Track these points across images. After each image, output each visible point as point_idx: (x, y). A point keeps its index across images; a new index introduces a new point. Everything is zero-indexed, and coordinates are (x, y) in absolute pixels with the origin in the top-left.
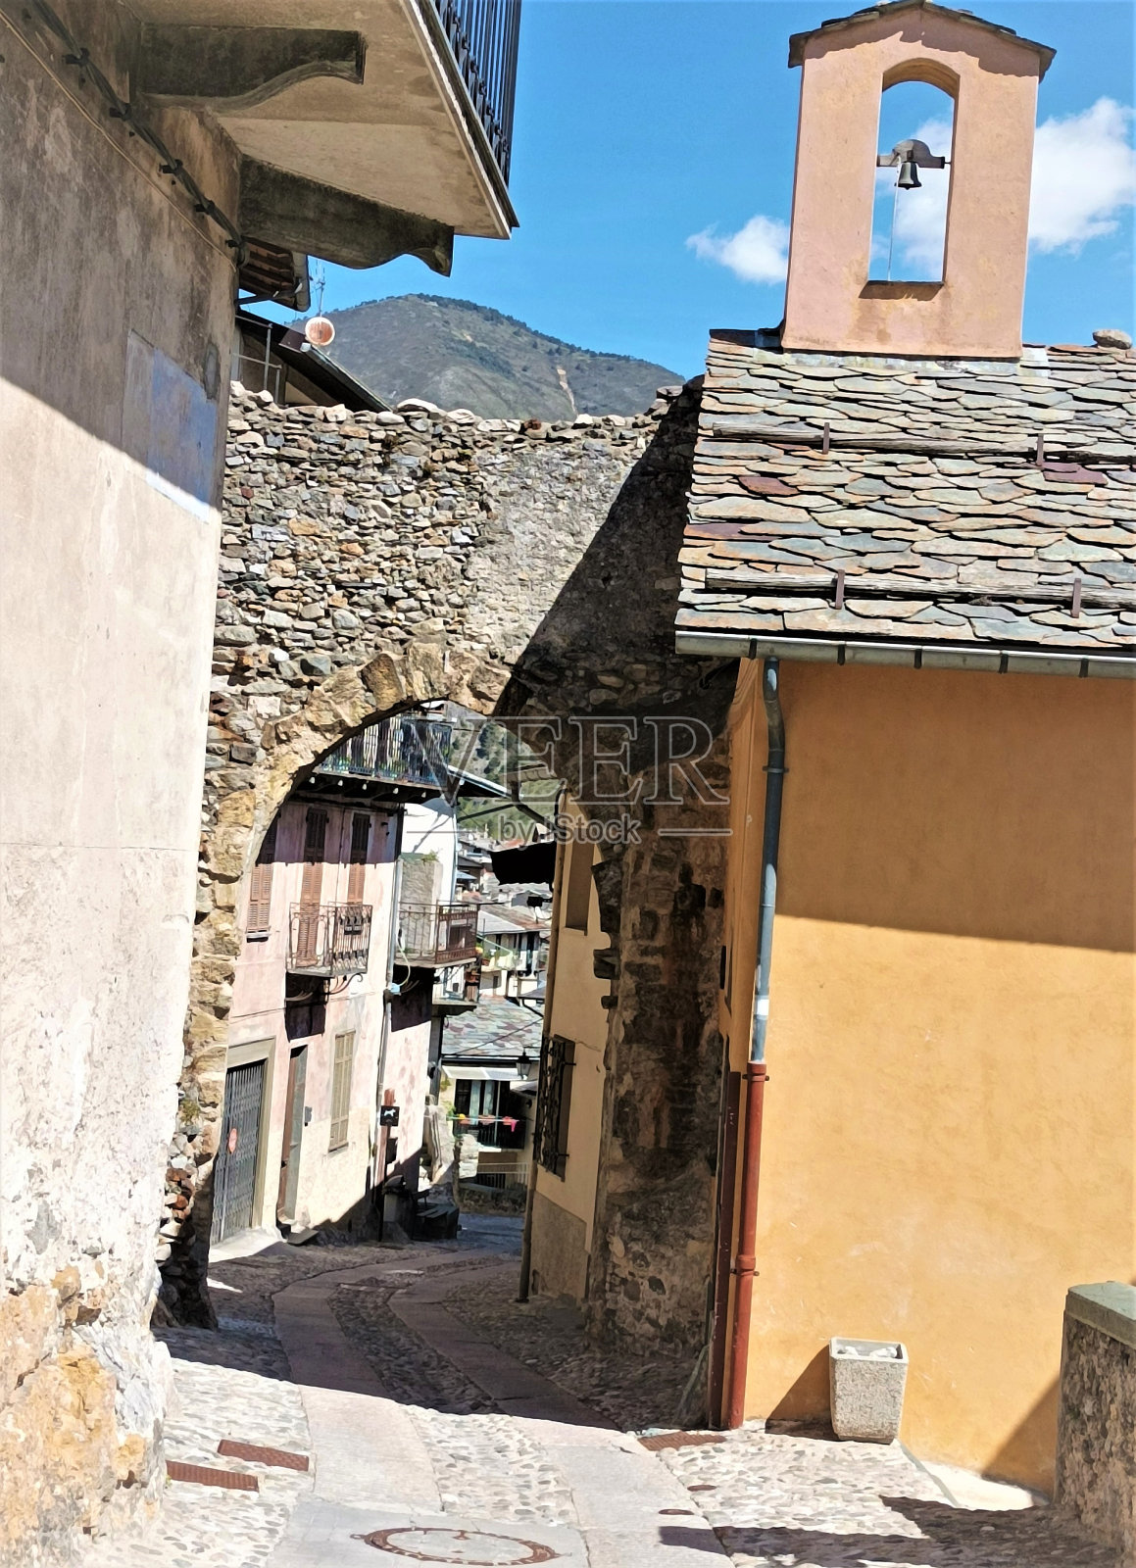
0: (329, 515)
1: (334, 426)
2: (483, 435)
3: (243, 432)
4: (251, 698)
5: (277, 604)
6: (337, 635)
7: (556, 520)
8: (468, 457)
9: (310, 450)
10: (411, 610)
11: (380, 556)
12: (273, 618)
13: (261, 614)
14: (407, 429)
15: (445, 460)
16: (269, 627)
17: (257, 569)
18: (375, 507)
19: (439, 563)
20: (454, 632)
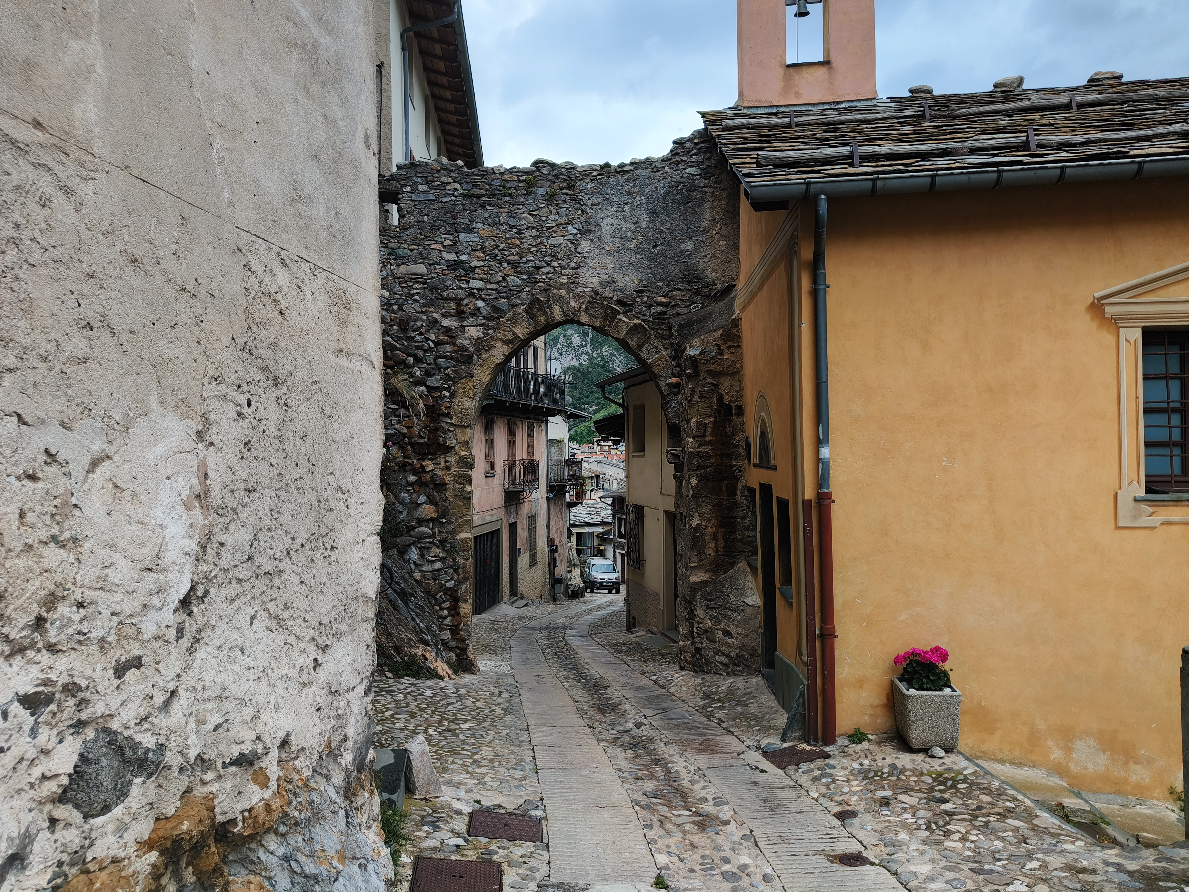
0: (501, 224)
1: (498, 176)
2: (580, 173)
3: (450, 183)
4: (467, 328)
5: (476, 276)
6: (511, 290)
7: (624, 216)
8: (574, 186)
9: (487, 190)
10: (549, 273)
11: (530, 245)
12: (475, 284)
13: (468, 282)
14: (538, 174)
15: (561, 189)
16: (473, 289)
17: (464, 258)
18: (524, 218)
19: (562, 246)
20: (573, 283)
